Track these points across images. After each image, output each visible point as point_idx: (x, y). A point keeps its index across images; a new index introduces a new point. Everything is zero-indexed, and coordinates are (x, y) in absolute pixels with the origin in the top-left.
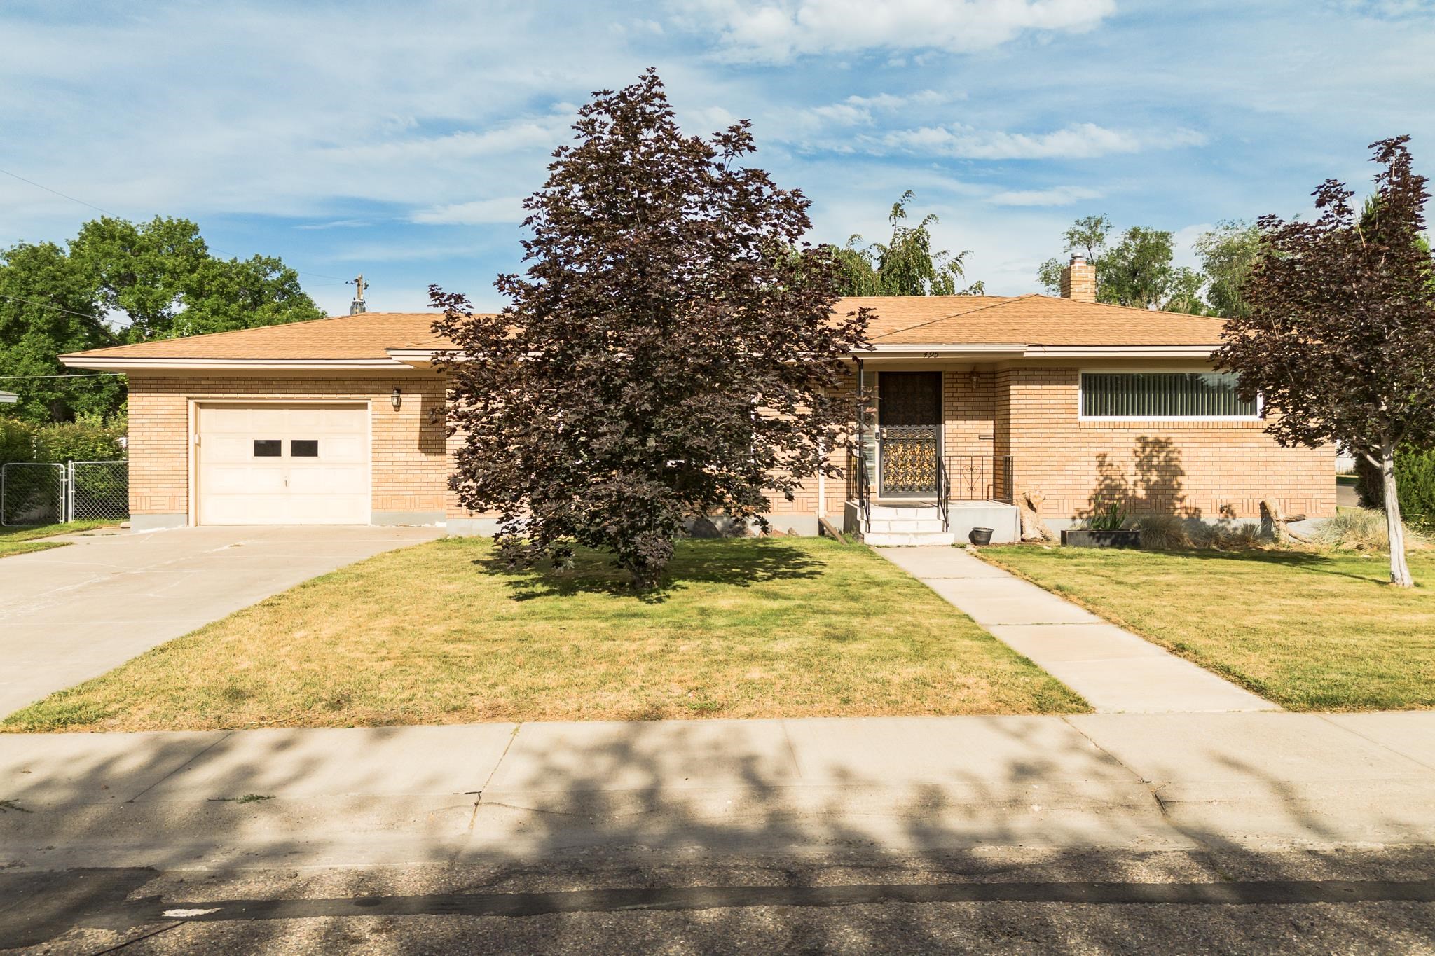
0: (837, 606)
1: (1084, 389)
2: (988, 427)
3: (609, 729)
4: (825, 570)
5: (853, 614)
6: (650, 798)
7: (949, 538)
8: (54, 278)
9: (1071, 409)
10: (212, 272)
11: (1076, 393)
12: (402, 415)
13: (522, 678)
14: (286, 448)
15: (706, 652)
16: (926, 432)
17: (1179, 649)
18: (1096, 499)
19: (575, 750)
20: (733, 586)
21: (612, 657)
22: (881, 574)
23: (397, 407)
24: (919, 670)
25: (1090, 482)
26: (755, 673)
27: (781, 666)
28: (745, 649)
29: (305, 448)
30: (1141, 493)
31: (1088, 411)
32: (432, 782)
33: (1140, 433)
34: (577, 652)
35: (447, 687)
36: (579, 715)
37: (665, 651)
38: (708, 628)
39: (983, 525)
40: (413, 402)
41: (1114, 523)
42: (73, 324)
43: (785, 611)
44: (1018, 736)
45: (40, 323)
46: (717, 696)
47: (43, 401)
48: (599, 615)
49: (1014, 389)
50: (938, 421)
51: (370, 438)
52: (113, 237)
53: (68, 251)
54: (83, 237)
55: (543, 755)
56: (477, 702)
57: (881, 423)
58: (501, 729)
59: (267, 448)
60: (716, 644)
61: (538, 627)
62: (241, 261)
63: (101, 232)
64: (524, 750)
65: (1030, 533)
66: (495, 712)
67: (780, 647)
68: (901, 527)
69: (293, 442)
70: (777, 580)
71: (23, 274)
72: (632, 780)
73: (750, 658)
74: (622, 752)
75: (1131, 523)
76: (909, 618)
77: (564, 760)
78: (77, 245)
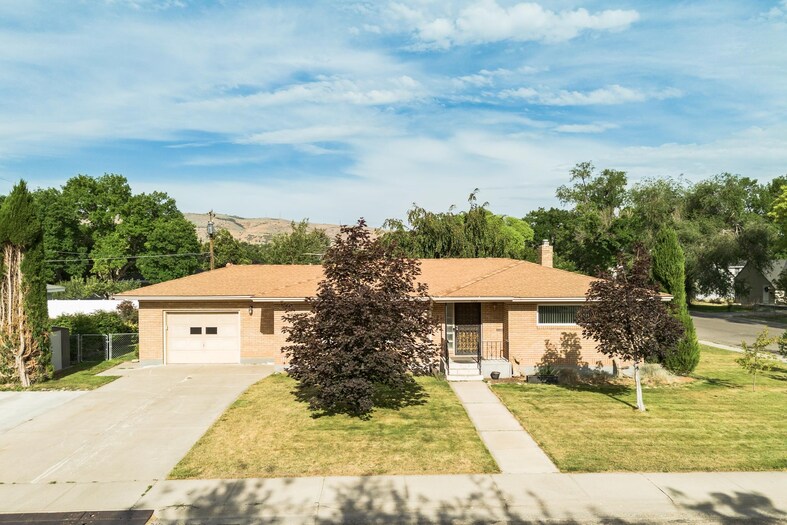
0: (429, 423)
1: (539, 312)
2: (500, 326)
3: (357, 479)
4: (428, 400)
5: (434, 427)
6: (369, 506)
7: (482, 378)
8: (58, 209)
9: (533, 321)
10: (135, 203)
11: (536, 314)
12: (252, 317)
13: (323, 459)
14: (204, 331)
15: (382, 448)
16: (475, 328)
17: (541, 445)
18: (545, 358)
19: (347, 488)
20: (392, 410)
21: (350, 450)
22: (448, 402)
23: (251, 314)
24: (450, 456)
25: (542, 352)
26: (397, 458)
27: (406, 454)
28: (394, 446)
29: (212, 331)
30: (563, 356)
31: (541, 321)
32: (307, 501)
33: (563, 331)
34: (339, 446)
35: (300, 463)
36: (342, 474)
37: (368, 446)
38: (382, 435)
39: (496, 370)
40: (258, 311)
41: (549, 372)
42: (67, 231)
43: (409, 426)
44: (478, 483)
45: (51, 231)
46: (385, 467)
47: (52, 269)
48: (344, 428)
49: (510, 312)
50: (480, 323)
51: (240, 327)
52: (85, 186)
53: (62, 192)
54: (69, 184)
55: (338, 490)
56: (310, 469)
57: (456, 324)
58: (320, 478)
59: (196, 331)
60: (385, 444)
61: (324, 434)
62: (147, 194)
63: (79, 183)
64: (331, 487)
65: (516, 374)
66: (317, 473)
67: (407, 445)
68: (462, 372)
69: (207, 329)
70: (409, 406)
71: (42, 206)
72: (364, 499)
73: (396, 451)
74: (360, 488)
75: (555, 371)
76: (453, 430)
77: (344, 491)
78: (65, 188)
